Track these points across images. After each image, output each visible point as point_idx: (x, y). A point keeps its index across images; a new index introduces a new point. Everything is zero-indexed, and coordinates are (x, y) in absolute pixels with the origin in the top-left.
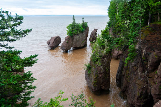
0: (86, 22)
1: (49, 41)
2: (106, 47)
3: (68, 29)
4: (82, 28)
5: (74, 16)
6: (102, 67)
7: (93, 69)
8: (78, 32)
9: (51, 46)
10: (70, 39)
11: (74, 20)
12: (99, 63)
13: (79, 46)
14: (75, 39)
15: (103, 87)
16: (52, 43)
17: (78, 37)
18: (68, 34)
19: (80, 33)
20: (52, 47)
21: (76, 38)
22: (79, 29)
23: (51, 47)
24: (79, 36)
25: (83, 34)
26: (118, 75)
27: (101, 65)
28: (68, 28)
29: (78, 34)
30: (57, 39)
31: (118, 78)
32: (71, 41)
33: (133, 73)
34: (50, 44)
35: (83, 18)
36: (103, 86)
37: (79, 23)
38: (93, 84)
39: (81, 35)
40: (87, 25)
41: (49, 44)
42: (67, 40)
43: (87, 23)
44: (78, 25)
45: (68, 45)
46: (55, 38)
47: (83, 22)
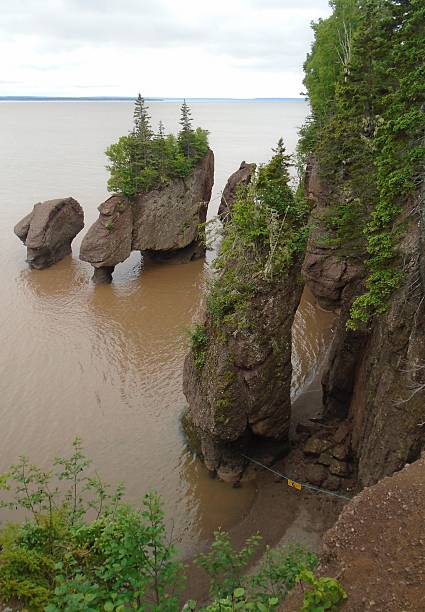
0: (199, 130)
1: (25, 224)
2: (273, 248)
3: (111, 164)
4: (180, 158)
5: (140, 98)
6: (252, 337)
7: (213, 349)
8: (163, 179)
9: (36, 245)
10: (121, 213)
11: (143, 118)
12: (240, 320)
13: (166, 246)
14: (147, 211)
15: (261, 424)
16: (39, 231)
17: (160, 202)
18: (112, 185)
19: (171, 183)
20: (41, 248)
21: (153, 205)
22: (167, 162)
23: (35, 249)
24: (165, 198)
25: (187, 189)
26: (332, 373)
27: (250, 330)
28: (113, 158)
29: (160, 189)
30: (64, 209)
31: (331, 387)
32: (128, 220)
33: (390, 362)
34: (31, 234)
35: (185, 110)
36: (260, 420)
37: (166, 132)
38: (213, 414)
39: (178, 189)
40: (204, 143)
41: (23, 238)
42: (107, 215)
43: (206, 133)
44: (161, 143)
45: (113, 243)
46: (52, 208)
47: (187, 127)
